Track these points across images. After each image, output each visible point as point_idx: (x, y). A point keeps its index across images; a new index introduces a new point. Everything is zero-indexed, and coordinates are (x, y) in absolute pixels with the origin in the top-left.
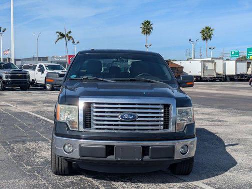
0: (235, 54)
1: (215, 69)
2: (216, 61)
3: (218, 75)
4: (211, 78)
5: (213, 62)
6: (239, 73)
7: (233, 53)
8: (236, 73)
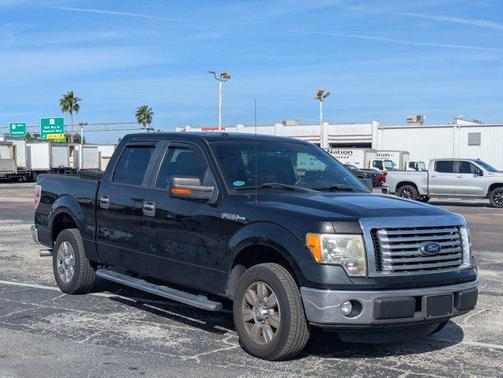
0: (18, 129)
1: (14, 158)
2: (15, 142)
3: (18, 168)
4: (8, 175)
5: (9, 145)
6: (56, 166)
7: (14, 127)
8: (50, 165)
